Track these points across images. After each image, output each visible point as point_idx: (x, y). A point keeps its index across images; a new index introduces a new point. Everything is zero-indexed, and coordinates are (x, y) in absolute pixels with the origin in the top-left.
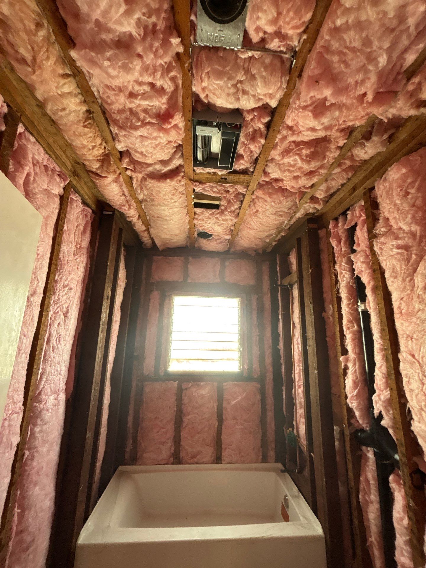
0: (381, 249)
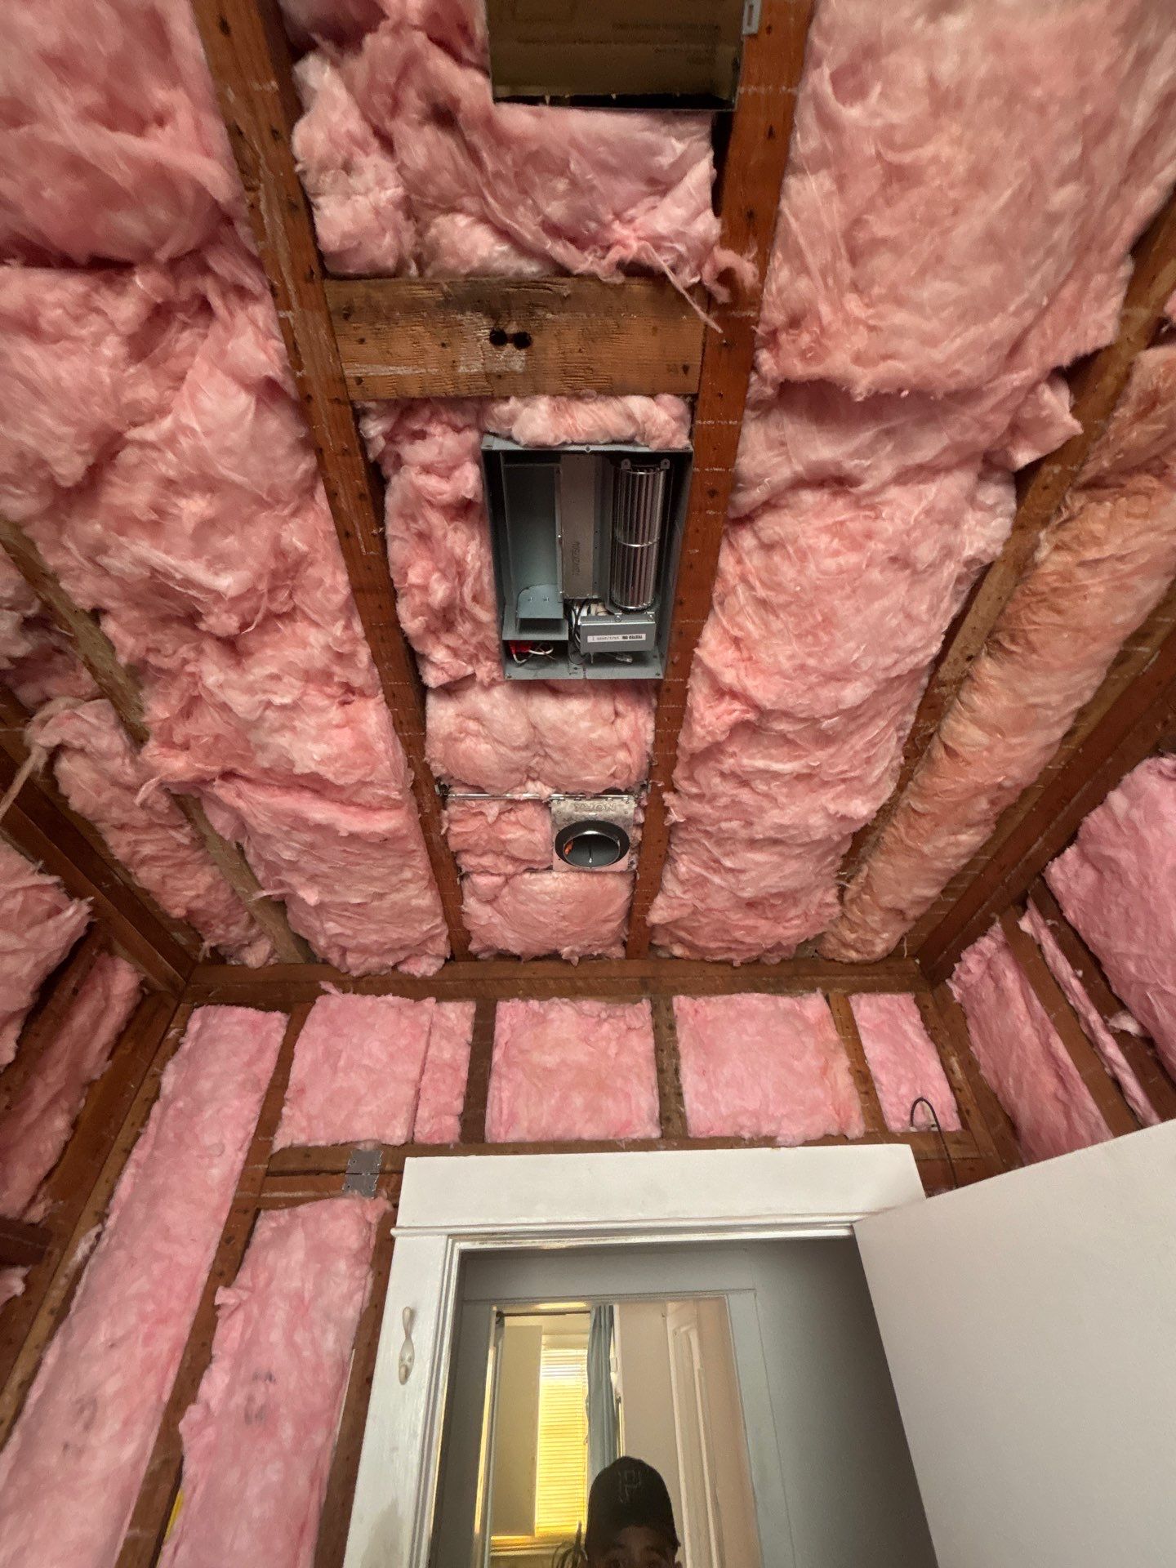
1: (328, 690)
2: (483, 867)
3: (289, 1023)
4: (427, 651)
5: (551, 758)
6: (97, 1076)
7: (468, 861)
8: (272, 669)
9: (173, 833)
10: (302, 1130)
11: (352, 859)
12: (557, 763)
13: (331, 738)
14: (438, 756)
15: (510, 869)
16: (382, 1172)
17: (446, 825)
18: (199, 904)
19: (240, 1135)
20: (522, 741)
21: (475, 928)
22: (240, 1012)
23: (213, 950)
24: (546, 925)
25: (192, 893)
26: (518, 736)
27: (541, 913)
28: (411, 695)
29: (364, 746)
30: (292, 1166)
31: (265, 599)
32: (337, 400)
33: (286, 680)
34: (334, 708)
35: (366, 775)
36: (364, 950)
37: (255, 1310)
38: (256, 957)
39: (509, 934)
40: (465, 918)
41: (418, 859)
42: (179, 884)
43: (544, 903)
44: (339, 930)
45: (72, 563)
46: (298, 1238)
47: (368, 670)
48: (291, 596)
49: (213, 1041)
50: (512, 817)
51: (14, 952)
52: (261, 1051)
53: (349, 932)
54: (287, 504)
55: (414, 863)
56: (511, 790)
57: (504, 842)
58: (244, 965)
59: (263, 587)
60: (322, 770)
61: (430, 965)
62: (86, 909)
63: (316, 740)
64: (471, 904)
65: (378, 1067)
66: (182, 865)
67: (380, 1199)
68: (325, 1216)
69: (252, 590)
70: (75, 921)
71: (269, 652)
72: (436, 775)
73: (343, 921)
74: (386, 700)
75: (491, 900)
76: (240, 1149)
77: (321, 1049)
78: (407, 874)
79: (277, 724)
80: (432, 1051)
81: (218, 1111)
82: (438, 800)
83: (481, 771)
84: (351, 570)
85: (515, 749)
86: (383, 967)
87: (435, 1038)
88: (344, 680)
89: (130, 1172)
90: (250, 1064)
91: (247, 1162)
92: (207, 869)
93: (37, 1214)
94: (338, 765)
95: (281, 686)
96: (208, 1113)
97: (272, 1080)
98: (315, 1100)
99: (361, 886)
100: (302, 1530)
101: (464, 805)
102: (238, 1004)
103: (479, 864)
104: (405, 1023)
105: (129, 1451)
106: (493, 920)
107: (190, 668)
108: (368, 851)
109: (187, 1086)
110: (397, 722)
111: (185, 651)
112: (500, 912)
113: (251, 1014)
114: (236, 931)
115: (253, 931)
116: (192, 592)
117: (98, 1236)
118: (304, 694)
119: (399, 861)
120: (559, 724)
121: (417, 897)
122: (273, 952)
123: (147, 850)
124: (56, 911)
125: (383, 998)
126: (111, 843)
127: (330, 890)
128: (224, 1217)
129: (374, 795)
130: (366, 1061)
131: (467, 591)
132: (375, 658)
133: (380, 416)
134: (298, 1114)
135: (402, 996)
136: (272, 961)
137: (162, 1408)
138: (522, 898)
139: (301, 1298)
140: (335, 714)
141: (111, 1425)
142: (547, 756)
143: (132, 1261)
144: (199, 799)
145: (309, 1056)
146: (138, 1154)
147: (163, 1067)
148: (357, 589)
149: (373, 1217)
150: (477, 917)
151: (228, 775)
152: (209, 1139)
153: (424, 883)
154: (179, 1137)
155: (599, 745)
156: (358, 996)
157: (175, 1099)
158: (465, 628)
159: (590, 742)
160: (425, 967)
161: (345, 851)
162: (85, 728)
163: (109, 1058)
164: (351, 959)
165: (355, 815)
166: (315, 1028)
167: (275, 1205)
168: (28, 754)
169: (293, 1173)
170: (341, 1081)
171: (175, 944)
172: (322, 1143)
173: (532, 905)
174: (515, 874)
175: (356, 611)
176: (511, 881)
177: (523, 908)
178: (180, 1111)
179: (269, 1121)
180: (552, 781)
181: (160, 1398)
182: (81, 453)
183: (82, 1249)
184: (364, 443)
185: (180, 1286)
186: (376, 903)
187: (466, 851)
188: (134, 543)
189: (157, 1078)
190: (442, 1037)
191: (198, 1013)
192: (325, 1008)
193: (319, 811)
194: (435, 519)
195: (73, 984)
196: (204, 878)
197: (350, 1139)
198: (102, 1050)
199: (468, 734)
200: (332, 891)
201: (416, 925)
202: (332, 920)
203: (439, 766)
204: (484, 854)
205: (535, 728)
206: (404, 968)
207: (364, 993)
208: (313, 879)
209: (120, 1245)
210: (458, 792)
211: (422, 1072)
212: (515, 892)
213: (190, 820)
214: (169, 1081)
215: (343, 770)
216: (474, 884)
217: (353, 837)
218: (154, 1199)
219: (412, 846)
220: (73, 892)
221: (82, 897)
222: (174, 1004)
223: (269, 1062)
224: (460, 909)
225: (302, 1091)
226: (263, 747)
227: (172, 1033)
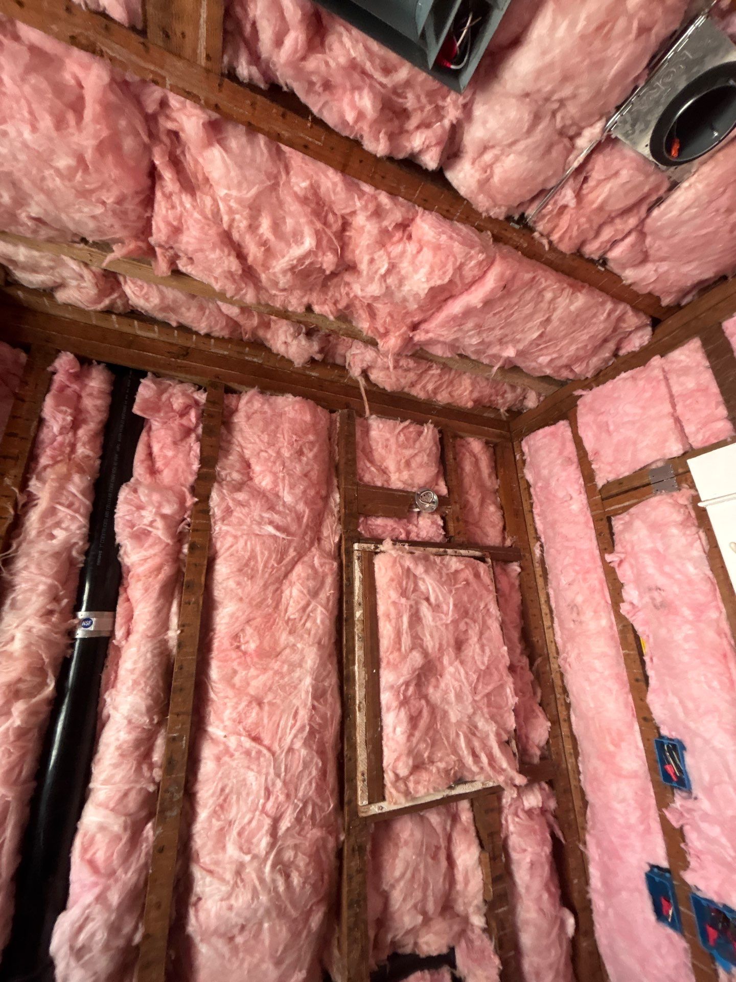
0: (228, 511)
1: (395, 239)
2: (608, 241)
3: (570, 424)
4: (409, 150)
5: (567, 99)
6: (497, 487)
7: (592, 249)
8: (366, 258)
9: (431, 372)
10: (610, 472)
11: (504, 315)
12: (574, 96)
13: (421, 262)
14: (487, 204)
15: (632, 221)
16: (677, 475)
17: (545, 242)
18: (476, 395)
19: (577, 487)
20: (527, 117)
21: (651, 287)
22: (541, 432)
23: (508, 411)
24: (715, 232)
25: (467, 393)
26: (520, 120)
27: (702, 226)
28: (433, 188)
29: (437, 248)
30: (614, 492)
31: (327, 230)
32: (220, 85)
33: (376, 256)
34: (407, 244)
35: (454, 263)
36: (578, 359)
37: (633, 562)
38: (532, 402)
39: (686, 269)
40: (635, 288)
41: (543, 280)
42: (459, 392)
43: (694, 217)
44: (548, 358)
45: (283, 298)
46: (638, 524)
47: (395, 204)
48: (335, 214)
49: (536, 451)
50: (591, 183)
51: (416, 454)
52: (563, 444)
53: (554, 356)
54: (279, 172)
55: (543, 286)
56: (565, 164)
57: (601, 208)
58: (530, 409)
59: (319, 226)
60: (432, 284)
61: (641, 337)
62: (431, 426)
63: (416, 271)
64: (630, 275)
65: (637, 418)
66: (451, 383)
67: (684, 490)
68: (648, 509)
69: (317, 233)
70: (430, 432)
71: (357, 252)
72: (502, 218)
73: (545, 352)
74: (425, 209)
75: (645, 259)
76: (581, 493)
77: (594, 428)
78: (549, 295)
79: (396, 282)
80: (676, 389)
81: (558, 480)
82: (525, 231)
83: (525, 180)
84: (329, 162)
85: (530, 131)
86: (606, 361)
87: (673, 380)
88: (393, 224)
89: (537, 519)
90: (561, 453)
91: (588, 498)
92: (464, 377)
93: (508, 543)
94: (436, 272)
95: (377, 262)
96: (553, 483)
97: (578, 455)
98: (607, 454)
99: (529, 325)
100: (725, 656)
101: (544, 216)
102: (538, 429)
103: (602, 243)
104: (641, 383)
105: (604, 622)
106: (661, 270)
107: (352, 295)
108: (506, 303)
109: (538, 475)
110: (445, 213)
111: (343, 291)
112: (663, 259)
113: (547, 429)
114: (509, 396)
115: (519, 390)
116: (307, 262)
117: (542, 546)
118: (389, 254)
119: (533, 292)
120: (540, 64)
121: (571, 303)
122: (539, 395)
123: (430, 387)
124: (420, 433)
125: (618, 378)
126: (415, 394)
127: (516, 342)
128: (592, 525)
129: (471, 269)
130: (626, 419)
131: (378, 75)
132: (393, 193)
133: (235, 56)
134: (602, 466)
135: (632, 369)
136: (542, 399)
137: (610, 607)
138: (666, 233)
139: (658, 552)
140: (411, 248)
141: (588, 615)
142: (562, 102)
143: (559, 552)
144: (421, 349)
145: (590, 434)
146: (536, 511)
147: (523, 472)
148: (343, 169)
149: (683, 501)
150: (643, 279)
151: (415, 327)
152: (561, 494)
153: (568, 291)
154: (547, 498)
155: (593, 26)
156: (601, 387)
157: (536, 483)
158: (410, 102)
159: (583, 37)
160: (639, 340)
161: (495, 314)
162: (360, 357)
163: (497, 478)
164: (577, 369)
165: (476, 290)
166: (584, 418)
167: (616, 513)
168: (358, 382)
169: (617, 495)
170: (616, 438)
171: (489, 419)
172: (627, 474)
173: (683, 230)
174: (642, 222)
175: (356, 181)
176: (646, 229)
177: (676, 240)
178: (541, 487)
179: (588, 476)
180: (591, 115)
181: (607, 602)
182: (229, 255)
183: (537, 552)
184: (251, 86)
185: (587, 557)
186: (549, 328)
187: (583, 243)
188: (274, 267)
189: (523, 477)
190: (679, 376)
191: (523, 443)
192: (585, 405)
193: (456, 307)
194: (313, 63)
195: (451, 456)
196: (466, 382)
197: (642, 465)
198: (490, 476)
199: (491, 166)
200: (519, 341)
201: (594, 320)
202: (539, 356)
203: (497, 210)
204: (597, 233)
205: (527, 95)
206: (622, 352)
207: (604, 382)
208: (501, 341)
209: (550, 547)
210: (531, 212)
211: (674, 406)
212: (656, 233)
213: (431, 361)
214: (529, 477)
215: (441, 273)
216: (614, 260)
217: (488, 303)
218: (553, 525)
219: (528, 276)
220: (422, 423)
221: (426, 422)
222: (510, 445)
223: (571, 448)
224: (624, 285)
225: (596, 453)
226: (405, 300)
227: (518, 457)
